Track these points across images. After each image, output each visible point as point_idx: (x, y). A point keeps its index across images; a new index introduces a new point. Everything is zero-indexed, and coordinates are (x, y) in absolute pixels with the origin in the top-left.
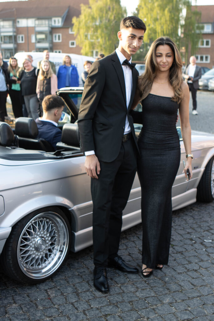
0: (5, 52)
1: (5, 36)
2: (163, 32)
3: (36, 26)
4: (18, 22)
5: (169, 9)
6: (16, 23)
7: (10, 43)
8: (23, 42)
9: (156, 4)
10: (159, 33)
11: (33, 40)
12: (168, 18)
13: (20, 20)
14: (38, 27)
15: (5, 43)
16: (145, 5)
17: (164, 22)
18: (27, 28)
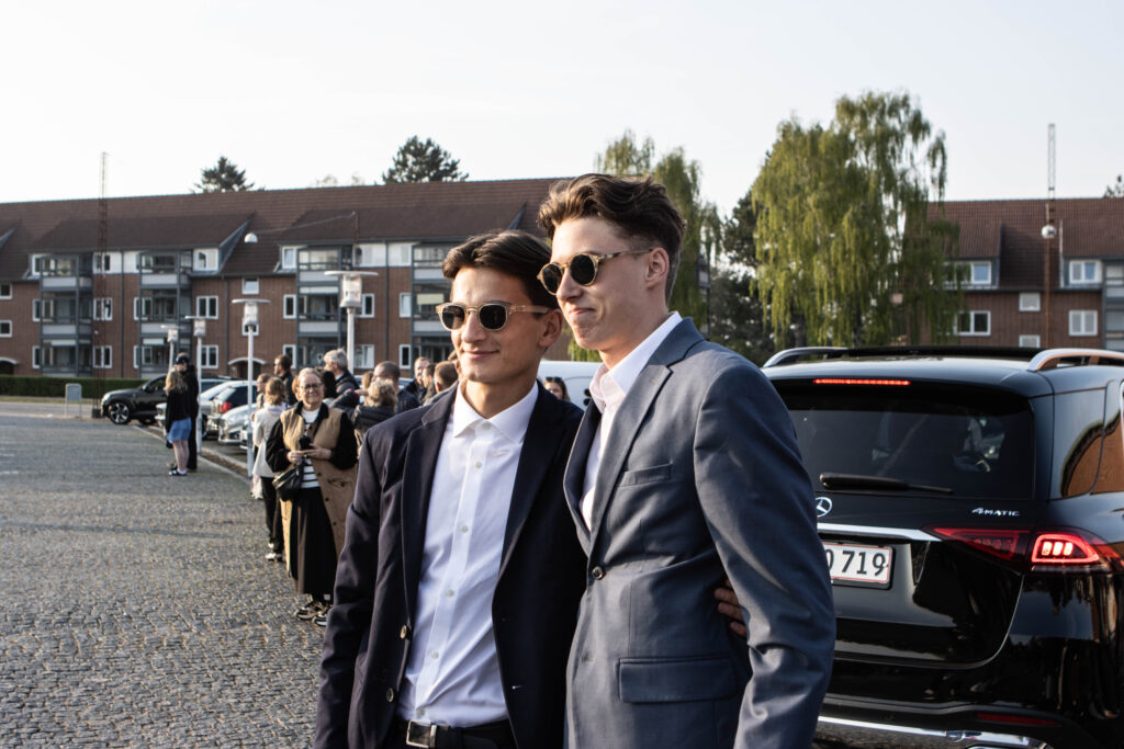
0: (309, 349)
1: (311, 297)
2: (838, 288)
3: (416, 265)
4: (359, 252)
5: (854, 214)
6: (350, 257)
7: (328, 319)
8: (372, 316)
9: (811, 200)
10: (821, 291)
11: (406, 311)
12: (851, 245)
13: (363, 247)
14: (420, 268)
15: (311, 318)
16: (775, 200)
17: (839, 257)
18: (388, 269)
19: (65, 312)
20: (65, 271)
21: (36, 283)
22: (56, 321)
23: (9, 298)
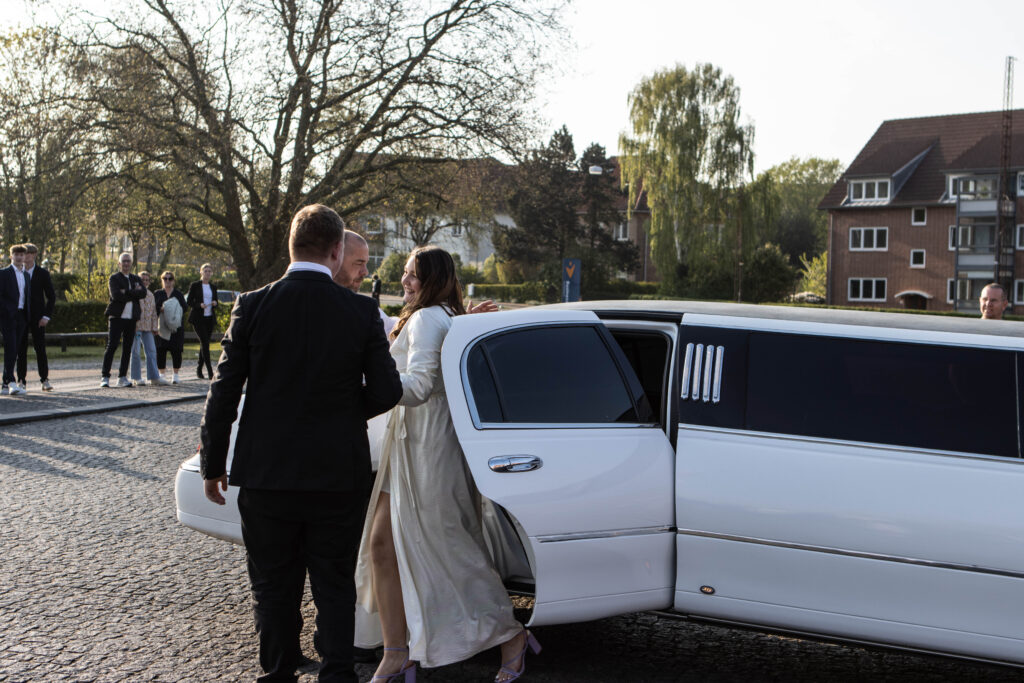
19: (984, 240)
20: (985, 194)
21: (953, 208)
22: (974, 251)
23: (924, 224)
